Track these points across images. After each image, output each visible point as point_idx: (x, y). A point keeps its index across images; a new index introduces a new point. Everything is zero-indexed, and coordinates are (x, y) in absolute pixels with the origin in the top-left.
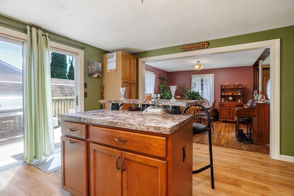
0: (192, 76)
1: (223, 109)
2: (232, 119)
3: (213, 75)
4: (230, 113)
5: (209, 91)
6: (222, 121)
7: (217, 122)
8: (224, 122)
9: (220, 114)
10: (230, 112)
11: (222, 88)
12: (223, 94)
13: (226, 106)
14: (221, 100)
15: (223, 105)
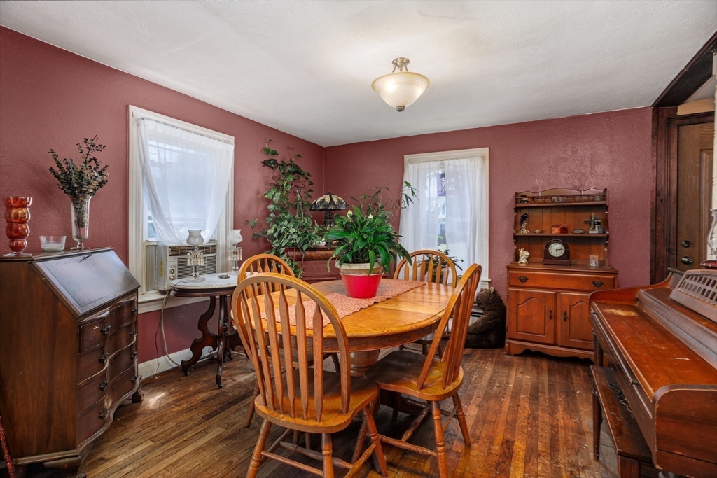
0: (407, 157)
1: (522, 299)
2: (561, 346)
3: (485, 151)
4: (552, 316)
5: (468, 220)
6: (521, 351)
7: (497, 351)
8: (527, 353)
9: (510, 317)
10: (556, 311)
11: (519, 205)
12: (524, 232)
13: (537, 285)
14: (517, 258)
15: (523, 279)
